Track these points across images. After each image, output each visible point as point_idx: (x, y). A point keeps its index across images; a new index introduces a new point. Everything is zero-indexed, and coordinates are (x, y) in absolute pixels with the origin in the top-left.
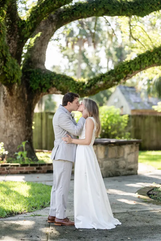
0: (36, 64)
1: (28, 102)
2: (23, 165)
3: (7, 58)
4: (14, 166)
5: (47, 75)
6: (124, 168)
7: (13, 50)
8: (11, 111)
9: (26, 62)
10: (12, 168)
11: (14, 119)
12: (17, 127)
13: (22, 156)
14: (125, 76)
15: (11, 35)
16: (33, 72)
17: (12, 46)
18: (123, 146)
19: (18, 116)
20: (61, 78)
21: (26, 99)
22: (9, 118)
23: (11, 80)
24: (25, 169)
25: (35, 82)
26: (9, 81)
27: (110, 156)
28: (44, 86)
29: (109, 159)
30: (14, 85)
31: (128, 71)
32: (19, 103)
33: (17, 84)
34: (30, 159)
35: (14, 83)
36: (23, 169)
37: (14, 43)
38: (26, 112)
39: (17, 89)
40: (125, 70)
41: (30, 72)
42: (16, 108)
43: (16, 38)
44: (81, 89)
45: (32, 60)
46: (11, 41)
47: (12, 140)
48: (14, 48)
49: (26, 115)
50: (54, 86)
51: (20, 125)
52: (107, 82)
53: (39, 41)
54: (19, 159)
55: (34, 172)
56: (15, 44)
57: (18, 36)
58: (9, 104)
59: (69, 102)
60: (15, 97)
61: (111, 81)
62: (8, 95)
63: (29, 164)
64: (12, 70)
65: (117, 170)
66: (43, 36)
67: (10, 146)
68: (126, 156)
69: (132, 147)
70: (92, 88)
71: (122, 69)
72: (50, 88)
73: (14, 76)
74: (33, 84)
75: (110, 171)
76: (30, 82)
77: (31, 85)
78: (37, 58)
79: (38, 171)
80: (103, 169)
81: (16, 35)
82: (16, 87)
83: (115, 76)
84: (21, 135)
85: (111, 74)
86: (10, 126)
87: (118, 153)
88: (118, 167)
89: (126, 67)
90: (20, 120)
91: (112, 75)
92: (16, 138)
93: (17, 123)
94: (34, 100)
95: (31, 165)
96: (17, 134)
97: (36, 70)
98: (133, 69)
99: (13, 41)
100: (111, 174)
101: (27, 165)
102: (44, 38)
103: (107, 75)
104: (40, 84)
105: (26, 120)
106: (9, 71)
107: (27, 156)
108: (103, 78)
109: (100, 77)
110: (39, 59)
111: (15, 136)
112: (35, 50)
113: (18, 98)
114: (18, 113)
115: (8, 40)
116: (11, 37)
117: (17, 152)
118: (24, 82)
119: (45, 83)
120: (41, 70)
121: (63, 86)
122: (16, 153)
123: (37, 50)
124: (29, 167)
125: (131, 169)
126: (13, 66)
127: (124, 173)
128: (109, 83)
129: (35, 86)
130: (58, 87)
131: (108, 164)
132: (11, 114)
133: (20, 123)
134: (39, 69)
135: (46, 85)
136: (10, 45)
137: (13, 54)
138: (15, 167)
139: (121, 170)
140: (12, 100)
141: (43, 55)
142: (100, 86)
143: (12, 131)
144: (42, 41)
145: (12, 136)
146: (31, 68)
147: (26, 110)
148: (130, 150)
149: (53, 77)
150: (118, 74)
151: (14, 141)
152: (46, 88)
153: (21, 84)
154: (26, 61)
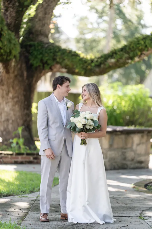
0: (37, 35)
1: (27, 81)
2: (18, 154)
3: (3, 33)
4: (8, 154)
5: (50, 49)
6: (133, 160)
7: (11, 20)
8: (7, 91)
9: (26, 34)
10: (6, 157)
11: (10, 100)
12: (13, 110)
13: (17, 143)
14: (139, 53)
15: (9, 2)
16: (34, 45)
17: (10, 15)
18: (132, 135)
19: (15, 97)
20: (66, 54)
21: (25, 78)
22: (4, 99)
23: (7, 56)
24: (20, 159)
25: (36, 57)
26: (5, 57)
27: (115, 146)
28: (46, 63)
29: (114, 150)
30: (11, 61)
31: (143, 47)
32: (16, 82)
33: (14, 60)
34: (28, 148)
35: (11, 59)
36: (18, 158)
37: (13, 11)
38: (25, 93)
39: (14, 66)
40: (139, 47)
41: (31, 46)
42: (13, 88)
43: (15, 6)
44: (89, 67)
45: (34, 30)
46: (9, 9)
47: (8, 125)
48: (12, 17)
49: (25, 96)
50: (58, 63)
51: (17, 108)
52: (119, 60)
53: (42, 9)
54: (14, 147)
55: (30, 163)
56: (13, 13)
57: (17, 4)
58: (5, 83)
59: (58, 85)
60: (12, 75)
61: (124, 58)
62: (4, 72)
63: (25, 153)
64: (9, 45)
65: (124, 162)
66: (46, 3)
67: (4, 133)
68: (134, 147)
69: (142, 137)
70: (102, 66)
71: (136, 46)
72: (54, 65)
73: (10, 52)
74: (34, 60)
75: (116, 162)
76: (30, 57)
77: (31, 61)
78: (40, 29)
79: (35, 161)
80: (107, 160)
81: (15, 2)
82: (13, 64)
83: (128, 53)
84: (18, 120)
85: (124, 50)
86: (6, 109)
87: (126, 143)
88: (125, 159)
89: (141, 44)
90: (17, 102)
91: (125, 52)
92: (12, 123)
93: (13, 105)
94: (34, 79)
95: (28, 154)
96: (13, 118)
97: (38, 43)
98: (148, 46)
99: (11, 10)
100: (116, 167)
101: (22, 154)
102: (48, 5)
103: (119, 52)
104: (42, 60)
105: (25, 102)
106: (5, 46)
107: (24, 144)
108: (114, 55)
109: (111, 54)
110: (42, 31)
111: (11, 121)
112: (37, 20)
113: (16, 76)
114: (15, 94)
115: (5, 8)
116: (9, 4)
117: (13, 139)
118: (23, 57)
119: (47, 60)
120: (43, 43)
121: (68, 63)
122: (11, 140)
123: (40, 20)
124: (25, 156)
125: (141, 162)
126: (10, 41)
127: (132, 166)
128: (121, 61)
129: (36, 63)
130: (63, 64)
131: (113, 155)
132: (7, 94)
133: (17, 106)
134: (41, 42)
135: (49, 62)
136: (7, 13)
137: (11, 24)
138: (9, 156)
139: (129, 163)
140: (8, 78)
141: (46, 25)
142: (111, 65)
143: (8, 114)
144: (45, 9)
145: (8, 120)
146: (32, 40)
147: (25, 90)
148: (140, 140)
149: (57, 52)
150: (132, 51)
151: (10, 127)
152: (48, 65)
153: (19, 60)
154: (26, 32)
